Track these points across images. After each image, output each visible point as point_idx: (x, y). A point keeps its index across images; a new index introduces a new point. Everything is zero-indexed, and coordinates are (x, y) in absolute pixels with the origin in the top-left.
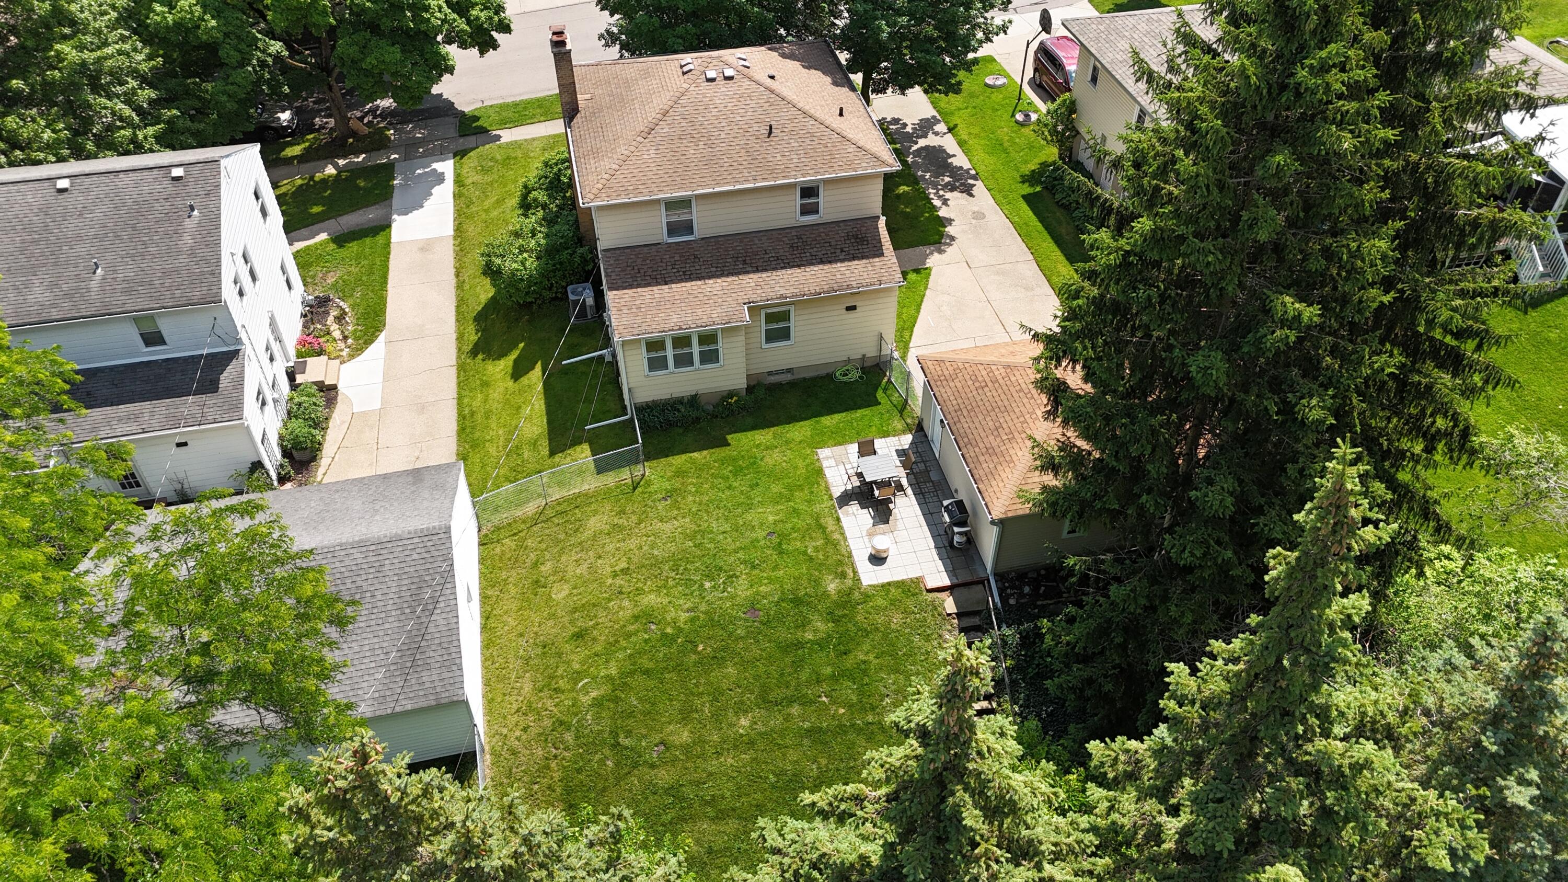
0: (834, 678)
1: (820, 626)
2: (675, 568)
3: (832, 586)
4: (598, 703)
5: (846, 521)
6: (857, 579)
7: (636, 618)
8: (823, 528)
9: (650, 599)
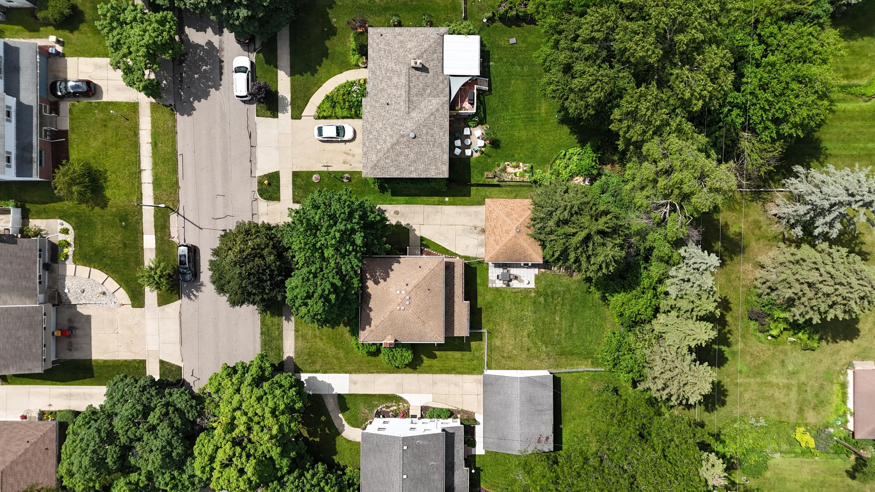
0: (553, 299)
1: (542, 299)
2: (518, 327)
3: (533, 294)
4: (546, 347)
5: (515, 286)
6: (533, 289)
7: (529, 337)
8: (516, 292)
9: (525, 333)
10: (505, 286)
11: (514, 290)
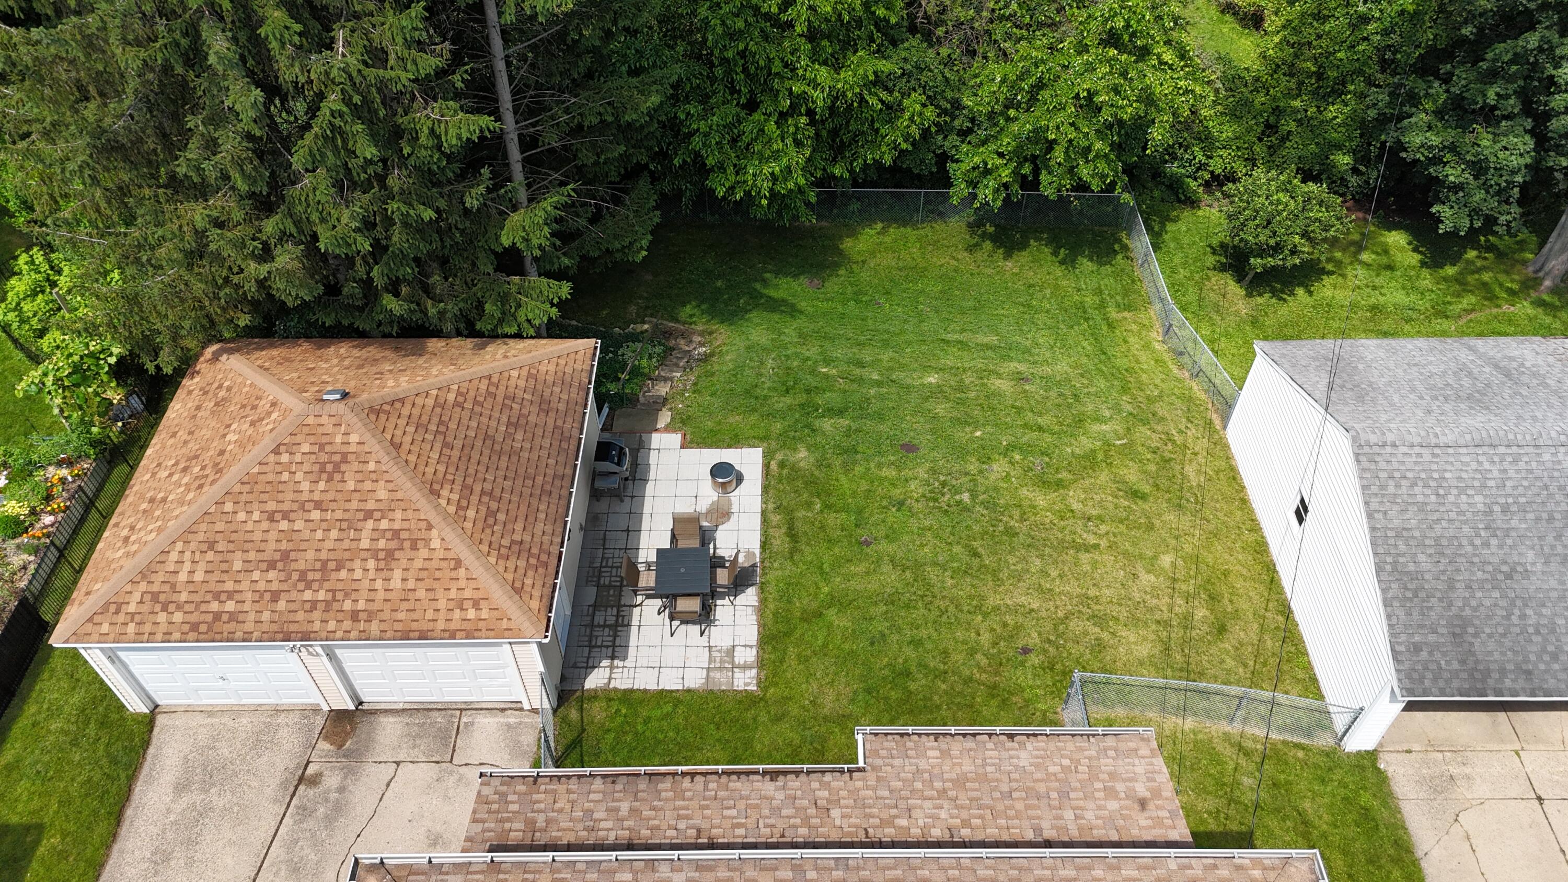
2: (1010, 533)
3: (803, 454)
5: (752, 541)
6: (768, 457)
7: (1061, 485)
9: (1041, 500)
10: (750, 596)
11: (780, 541)
